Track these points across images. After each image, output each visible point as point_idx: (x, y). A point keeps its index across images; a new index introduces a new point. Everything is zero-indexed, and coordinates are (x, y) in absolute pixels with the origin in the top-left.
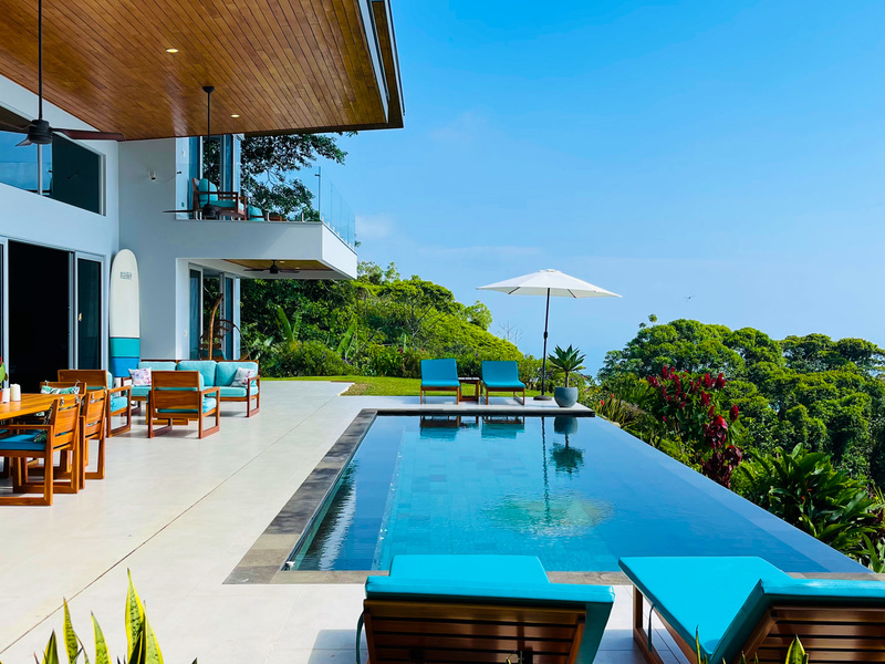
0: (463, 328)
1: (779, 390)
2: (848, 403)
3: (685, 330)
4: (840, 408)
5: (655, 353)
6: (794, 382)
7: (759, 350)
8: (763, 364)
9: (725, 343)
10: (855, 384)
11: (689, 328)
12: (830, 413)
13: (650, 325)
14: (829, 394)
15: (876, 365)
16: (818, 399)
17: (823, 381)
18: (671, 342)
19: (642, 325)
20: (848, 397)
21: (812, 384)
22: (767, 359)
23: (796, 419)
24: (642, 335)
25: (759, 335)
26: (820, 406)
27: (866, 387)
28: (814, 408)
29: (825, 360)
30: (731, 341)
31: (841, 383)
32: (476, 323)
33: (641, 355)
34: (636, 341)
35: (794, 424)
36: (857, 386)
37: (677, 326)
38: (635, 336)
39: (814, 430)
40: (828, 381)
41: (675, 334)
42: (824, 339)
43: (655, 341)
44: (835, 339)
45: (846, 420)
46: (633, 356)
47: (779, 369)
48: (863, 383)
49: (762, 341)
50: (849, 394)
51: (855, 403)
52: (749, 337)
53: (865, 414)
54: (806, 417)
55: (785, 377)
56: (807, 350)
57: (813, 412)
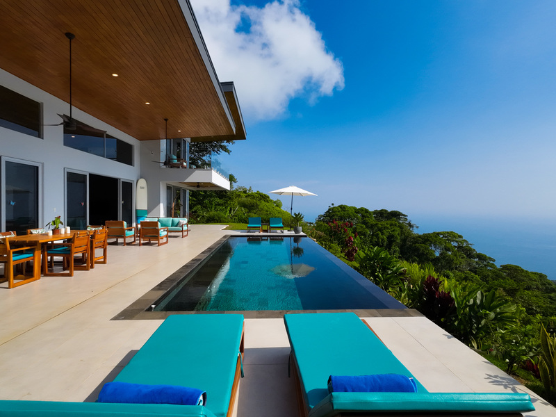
0: (273, 207)
1: (372, 227)
2: (394, 231)
3: (343, 208)
4: (391, 233)
5: (334, 215)
6: (377, 224)
7: (366, 214)
8: (367, 219)
9: (355, 212)
10: (395, 225)
11: (344, 208)
12: (388, 234)
13: (332, 206)
14: (387, 228)
15: (402, 219)
17: (385, 224)
18: (339, 212)
19: (329, 206)
21: (382, 225)
22: (368, 217)
23: (377, 236)
24: (329, 210)
26: (385, 231)
27: (399, 226)
28: (383, 232)
29: (386, 217)
30: (358, 211)
31: (391, 225)
32: (277, 206)
33: (329, 216)
34: (328, 212)
37: (340, 206)
38: (327, 210)
39: (383, 240)
40: (387, 224)
41: (340, 209)
42: (386, 211)
43: (334, 212)
44: (389, 211)
45: (393, 236)
46: (327, 216)
47: (372, 220)
48: (398, 224)
49: (367, 211)
50: (394, 228)
52: (362, 210)
53: (398, 234)
54: (380, 236)
55: (374, 223)
56: (381, 214)
57: (383, 234)
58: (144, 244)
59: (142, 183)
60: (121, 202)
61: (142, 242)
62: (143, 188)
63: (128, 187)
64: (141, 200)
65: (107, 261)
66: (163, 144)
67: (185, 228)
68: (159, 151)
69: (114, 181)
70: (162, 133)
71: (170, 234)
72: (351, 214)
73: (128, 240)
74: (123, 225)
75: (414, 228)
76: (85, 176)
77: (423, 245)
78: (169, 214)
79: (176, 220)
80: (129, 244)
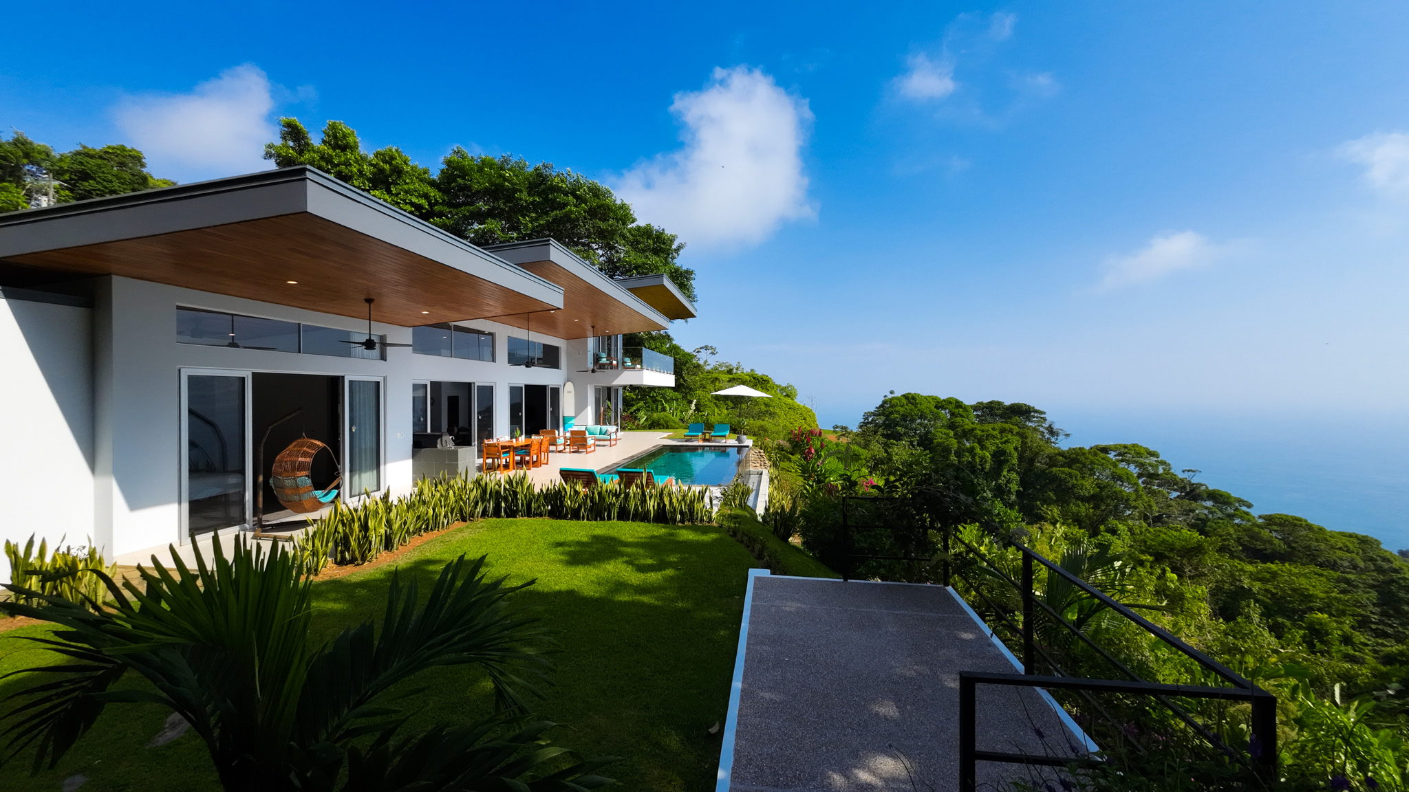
0: (780, 399)
1: (967, 434)
2: (1005, 442)
3: (910, 399)
4: (1000, 445)
5: (891, 413)
7: (957, 410)
8: (959, 419)
9: (936, 407)
10: (1011, 431)
11: (913, 398)
12: (993, 448)
13: (890, 396)
14: (994, 437)
15: (1035, 419)
16: (987, 440)
17: (990, 429)
18: (902, 406)
19: (885, 396)
20: (1006, 439)
21: (983, 431)
22: (962, 416)
23: (971, 451)
24: (884, 402)
25: (957, 401)
26: (988, 444)
27: (1018, 433)
28: (984, 445)
29: (1001, 416)
30: (940, 404)
32: (788, 396)
33: (883, 414)
34: (882, 406)
35: (971, 454)
36: (1012, 433)
37: (906, 396)
38: (880, 403)
39: (983, 458)
40: (993, 429)
41: (905, 401)
42: (999, 403)
43: (892, 406)
44: (1007, 402)
45: (1003, 452)
46: (879, 415)
47: (971, 422)
49: (958, 404)
50: (1007, 437)
51: (1009, 442)
52: (951, 403)
53: (1016, 449)
54: (978, 450)
56: (991, 410)
57: (983, 448)
58: (573, 452)
59: (569, 386)
60: (549, 409)
61: (572, 450)
62: (570, 392)
63: (556, 392)
64: (568, 404)
65: (549, 463)
66: (591, 342)
67: (613, 436)
68: (586, 351)
69: (542, 388)
70: (590, 333)
71: (597, 443)
72: (928, 412)
73: (561, 448)
74: (555, 434)
75: (1061, 437)
76: (522, 388)
77: (1067, 470)
78: (597, 422)
79: (604, 428)
80: (560, 452)
